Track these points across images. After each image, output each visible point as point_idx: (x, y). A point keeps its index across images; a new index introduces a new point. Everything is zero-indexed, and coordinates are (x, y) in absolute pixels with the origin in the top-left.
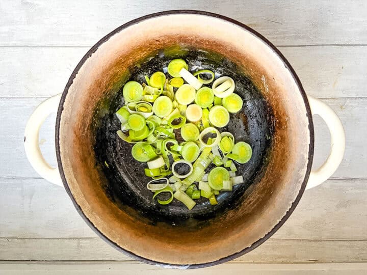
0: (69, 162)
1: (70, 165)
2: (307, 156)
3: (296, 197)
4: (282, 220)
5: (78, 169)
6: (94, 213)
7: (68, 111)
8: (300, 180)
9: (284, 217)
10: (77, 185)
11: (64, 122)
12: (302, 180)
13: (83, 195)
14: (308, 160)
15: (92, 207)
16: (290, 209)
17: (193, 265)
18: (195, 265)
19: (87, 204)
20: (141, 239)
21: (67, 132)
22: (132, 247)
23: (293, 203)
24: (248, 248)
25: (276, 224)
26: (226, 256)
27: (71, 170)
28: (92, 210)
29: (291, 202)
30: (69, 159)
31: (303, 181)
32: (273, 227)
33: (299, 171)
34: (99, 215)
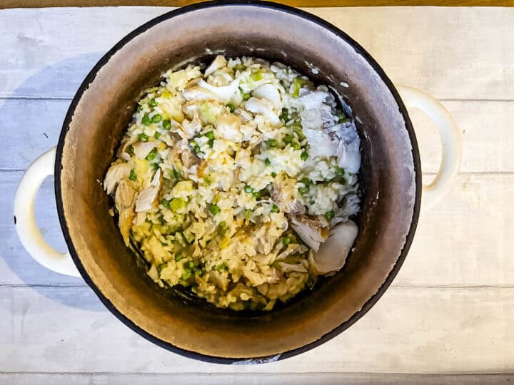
0: (83, 242)
1: (85, 245)
2: (412, 168)
3: (409, 226)
4: (397, 262)
5: (99, 252)
6: (131, 308)
7: (71, 169)
8: (410, 203)
9: (399, 258)
10: (100, 272)
11: (66, 186)
12: (413, 201)
13: (111, 285)
14: (414, 173)
15: (128, 301)
16: (405, 245)
17: (285, 353)
18: (289, 352)
19: (120, 296)
20: (205, 333)
21: (75, 200)
22: (194, 346)
23: (407, 237)
24: (358, 312)
25: (390, 271)
26: (331, 330)
27: (88, 252)
28: (129, 304)
29: (404, 236)
30: (82, 238)
31: (414, 203)
32: (387, 275)
33: (406, 191)
34: (139, 309)
